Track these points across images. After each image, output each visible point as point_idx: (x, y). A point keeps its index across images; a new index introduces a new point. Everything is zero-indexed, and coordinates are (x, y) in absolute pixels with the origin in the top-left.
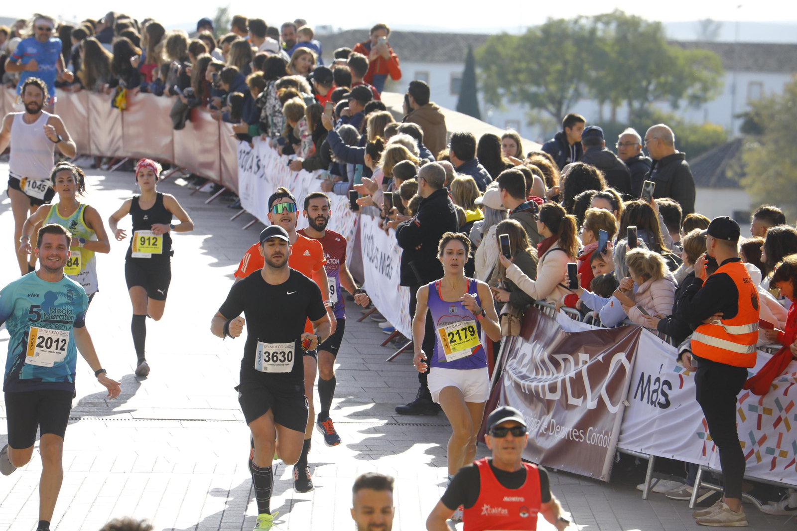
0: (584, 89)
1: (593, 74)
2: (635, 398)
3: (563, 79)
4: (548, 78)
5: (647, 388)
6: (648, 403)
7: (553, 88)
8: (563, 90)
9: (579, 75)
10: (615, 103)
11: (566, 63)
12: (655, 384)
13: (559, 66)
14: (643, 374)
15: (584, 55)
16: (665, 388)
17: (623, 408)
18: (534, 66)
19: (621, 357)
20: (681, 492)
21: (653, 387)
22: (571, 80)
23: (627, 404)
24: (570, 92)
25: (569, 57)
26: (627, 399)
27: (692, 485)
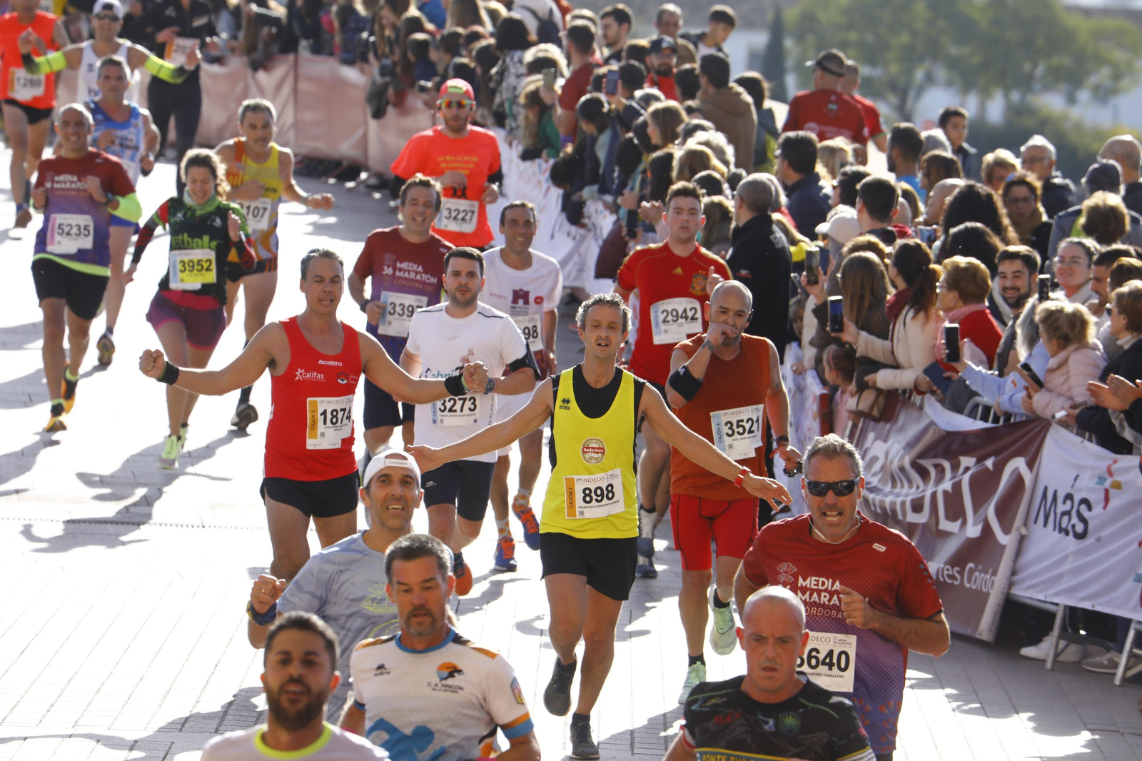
0: (941, 73)
1: (954, 50)
2: (1035, 522)
3: (910, 57)
4: (891, 55)
5: (1053, 508)
6: (1054, 529)
7: (894, 69)
8: (909, 73)
9: (933, 51)
10: (986, 94)
11: (915, 34)
12: (1064, 502)
13: (904, 38)
14: (1046, 488)
15: (942, 23)
16: (1083, 508)
17: (1018, 538)
18: (869, 38)
19: (1019, 463)
20: (1106, 662)
21: (1061, 508)
22: (921, 59)
23: (1024, 531)
24: (919, 74)
25: (919, 25)
26: (1025, 524)
27: (1121, 651)
